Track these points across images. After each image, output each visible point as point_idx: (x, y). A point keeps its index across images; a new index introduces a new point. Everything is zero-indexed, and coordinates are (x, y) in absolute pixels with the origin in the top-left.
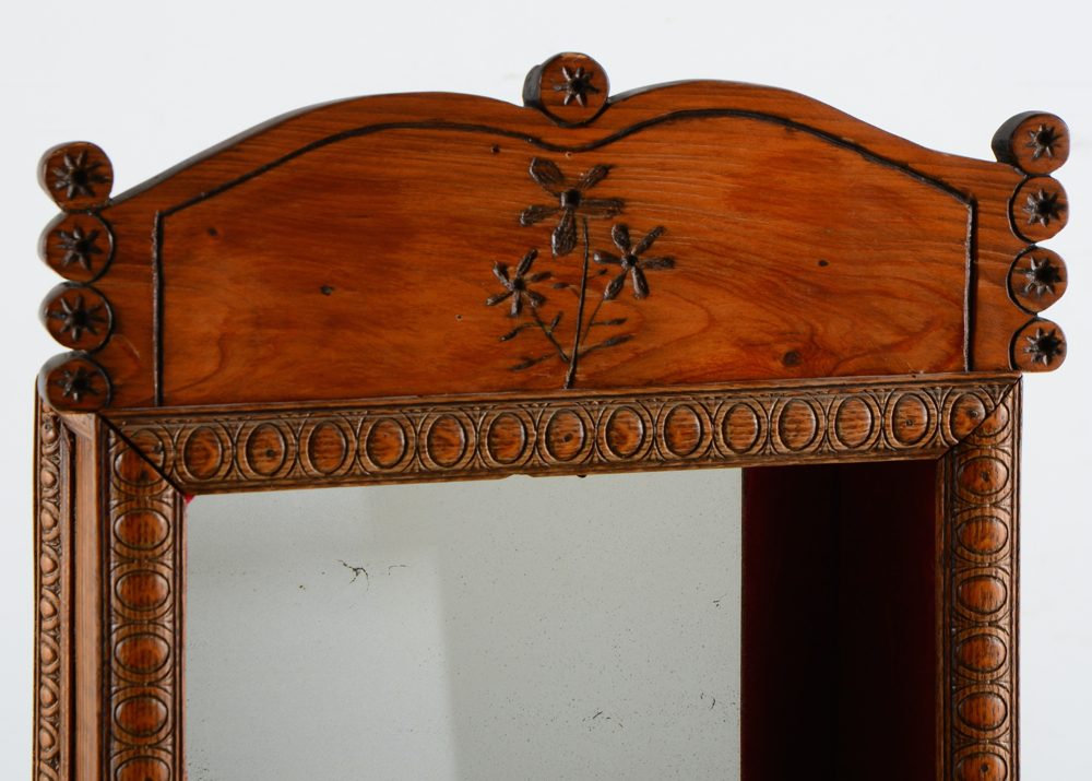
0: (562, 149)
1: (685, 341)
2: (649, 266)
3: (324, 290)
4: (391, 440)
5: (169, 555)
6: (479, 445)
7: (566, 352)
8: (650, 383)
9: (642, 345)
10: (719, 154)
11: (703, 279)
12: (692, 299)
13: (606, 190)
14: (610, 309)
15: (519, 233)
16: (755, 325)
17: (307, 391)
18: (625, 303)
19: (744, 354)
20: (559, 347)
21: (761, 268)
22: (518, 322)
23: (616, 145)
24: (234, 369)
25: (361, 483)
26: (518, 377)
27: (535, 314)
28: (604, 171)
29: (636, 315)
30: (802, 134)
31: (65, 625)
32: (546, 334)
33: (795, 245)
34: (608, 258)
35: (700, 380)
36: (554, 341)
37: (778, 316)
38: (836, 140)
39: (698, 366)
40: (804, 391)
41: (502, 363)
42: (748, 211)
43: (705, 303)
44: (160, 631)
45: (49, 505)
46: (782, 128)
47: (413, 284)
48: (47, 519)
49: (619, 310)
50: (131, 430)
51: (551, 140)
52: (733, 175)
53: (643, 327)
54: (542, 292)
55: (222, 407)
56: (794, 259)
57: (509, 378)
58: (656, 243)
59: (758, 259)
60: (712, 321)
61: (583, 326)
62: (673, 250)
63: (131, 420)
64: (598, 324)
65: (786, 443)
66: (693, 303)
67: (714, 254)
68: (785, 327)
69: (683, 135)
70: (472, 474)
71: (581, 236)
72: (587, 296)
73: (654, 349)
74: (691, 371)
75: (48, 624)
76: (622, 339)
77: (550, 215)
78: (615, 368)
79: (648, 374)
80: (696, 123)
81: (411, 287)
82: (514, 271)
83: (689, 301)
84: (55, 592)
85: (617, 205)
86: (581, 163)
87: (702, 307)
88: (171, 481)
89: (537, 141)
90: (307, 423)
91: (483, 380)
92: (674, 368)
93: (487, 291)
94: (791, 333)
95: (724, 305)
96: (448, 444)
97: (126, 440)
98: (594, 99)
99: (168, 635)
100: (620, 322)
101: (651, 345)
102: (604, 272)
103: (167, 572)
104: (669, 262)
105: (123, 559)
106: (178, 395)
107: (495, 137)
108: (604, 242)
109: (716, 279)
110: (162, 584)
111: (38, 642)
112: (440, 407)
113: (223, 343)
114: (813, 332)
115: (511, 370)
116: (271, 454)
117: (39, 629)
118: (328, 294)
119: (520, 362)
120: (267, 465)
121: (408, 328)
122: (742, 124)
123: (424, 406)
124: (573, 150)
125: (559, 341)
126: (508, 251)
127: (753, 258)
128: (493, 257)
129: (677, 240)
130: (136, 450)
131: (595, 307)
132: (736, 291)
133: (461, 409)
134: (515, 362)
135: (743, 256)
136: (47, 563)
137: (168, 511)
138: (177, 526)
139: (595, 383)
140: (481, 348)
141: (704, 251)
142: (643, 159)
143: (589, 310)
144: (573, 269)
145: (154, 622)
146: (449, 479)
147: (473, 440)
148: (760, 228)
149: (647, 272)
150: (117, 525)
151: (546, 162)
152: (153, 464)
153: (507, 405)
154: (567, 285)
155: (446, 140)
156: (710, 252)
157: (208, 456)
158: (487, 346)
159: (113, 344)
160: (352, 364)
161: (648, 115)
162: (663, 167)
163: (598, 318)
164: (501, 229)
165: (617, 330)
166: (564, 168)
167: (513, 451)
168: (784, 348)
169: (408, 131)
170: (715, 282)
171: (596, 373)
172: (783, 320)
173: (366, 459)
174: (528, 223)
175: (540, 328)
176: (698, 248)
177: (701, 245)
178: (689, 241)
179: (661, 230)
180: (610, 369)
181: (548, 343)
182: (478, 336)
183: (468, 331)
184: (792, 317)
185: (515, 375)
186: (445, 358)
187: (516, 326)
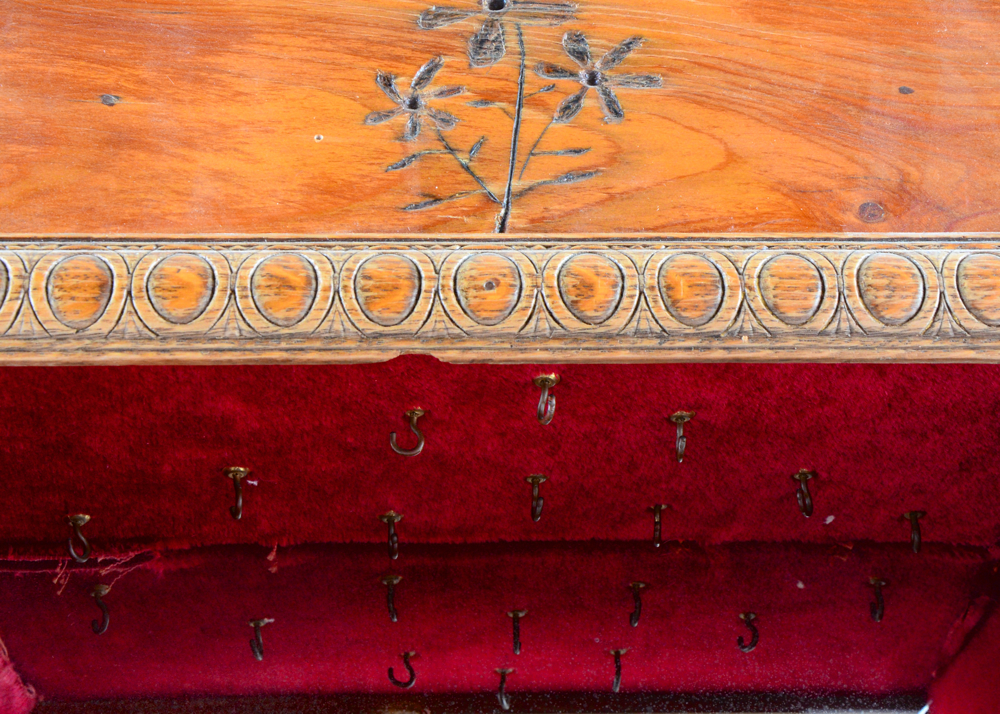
1: (688, 180)
3: (106, 99)
7: (496, 189)
11: (712, 102)
12: (696, 125)
14: (564, 135)
15: (414, 37)
16: (804, 164)
18: (585, 127)
19: (790, 202)
20: (480, 181)
21: (804, 93)
22: (414, 145)
26: (415, 219)
27: (442, 139)
29: (605, 143)
32: (462, 166)
33: (856, 66)
34: (554, 70)
36: (472, 174)
37: (841, 154)
39: (713, 215)
40: (899, 243)
41: (387, 198)
43: (718, 132)
47: (246, 94)
49: (579, 138)
53: (616, 158)
54: (454, 111)
56: (857, 84)
57: (398, 219)
58: (630, 55)
59: (798, 82)
60: (732, 158)
61: (516, 156)
62: (660, 66)
64: (544, 153)
66: (698, 131)
67: (726, 72)
68: (853, 170)
71: (512, 43)
72: (522, 117)
73: (638, 189)
74: (702, 221)
77: (461, 18)
78: (576, 212)
81: (244, 98)
82: (403, 85)
83: (692, 129)
87: (713, 136)
93: (365, 106)
94: (866, 178)
95: (749, 138)
100: (580, 151)
101: (635, 184)
102: (549, 88)
104: (651, 79)
108: (550, 52)
109: (733, 103)
114: (905, 178)
115: (404, 209)
118: (112, 105)
119: (418, 200)
121: (235, 150)
125: (479, 174)
126: (398, 58)
127: (790, 81)
128: (373, 64)
129: (666, 53)
131: (541, 131)
132: (767, 119)
133: (312, 248)
134: (409, 199)
135: (774, 77)
140: (353, 179)
141: (711, 68)
143: (528, 134)
144: (502, 83)
148: (798, 45)
149: (618, 92)
154: (492, 101)
156: (720, 70)
158: (363, 176)
160: (142, 196)
163: (543, 146)
164: (386, 32)
165: (577, 161)
170: (731, 106)
171: (544, 218)
172: (850, 159)
174: (429, 26)
175: (451, 156)
176: (700, 64)
177: (705, 61)
178: (685, 55)
179: (636, 39)
181: (464, 176)
182: (350, 163)
183: (332, 156)
184: (861, 156)
185: (409, 216)
186: (294, 191)
187: (411, 152)
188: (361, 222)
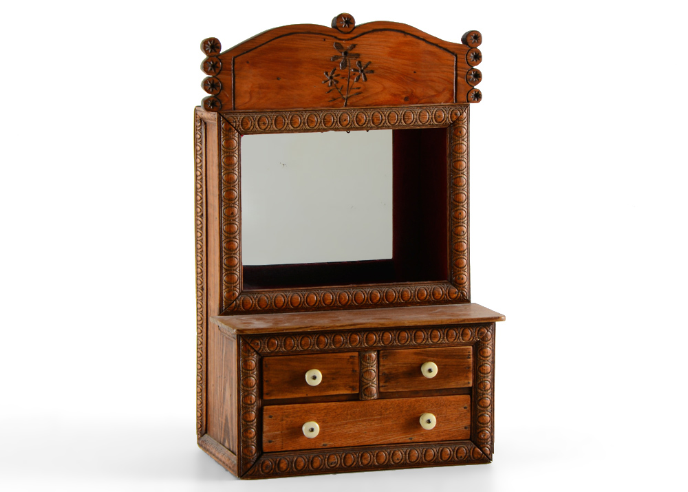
0: (343, 40)
1: (377, 94)
2: (367, 73)
3: (278, 79)
4: (297, 120)
5: (237, 151)
6: (321, 122)
7: (344, 97)
8: (367, 106)
9: (365, 95)
10: (385, 41)
11: (382, 76)
13: (355, 51)
14: (356, 85)
15: (331, 63)
16: (396, 89)
17: (273, 107)
18: (360, 83)
19: (393, 97)
20: (342, 95)
21: (398, 74)
22: (331, 88)
23: (357, 39)
24: (254, 100)
25: (288, 132)
26: (331, 103)
27: (335, 86)
28: (354, 46)
29: (363, 86)
30: (409, 36)
31: (204, 178)
32: (339, 91)
33: (407, 67)
34: (355, 70)
35: (381, 105)
37: (402, 87)
38: (418, 38)
39: (380, 101)
40: (410, 108)
41: (327, 99)
42: (394, 57)
43: (382, 83)
44: (235, 172)
45: (199, 144)
46: (403, 34)
47: (302, 77)
48: (198, 148)
49: (358, 85)
50: (227, 116)
51: (339, 37)
52: (390, 47)
53: (366, 90)
54: (338, 80)
55: (251, 111)
56: (407, 71)
57: (329, 104)
58: (369, 66)
59: (397, 71)
60: (385, 88)
61: (349, 89)
62: (373, 68)
63: (227, 114)
64: (353, 89)
65: (405, 122)
67: (385, 69)
68: (404, 90)
69: (375, 36)
70: (318, 130)
71: (348, 64)
72: (350, 81)
75: (199, 178)
76: (360, 93)
77: (339, 58)
79: (367, 103)
80: (379, 33)
82: (330, 74)
83: (378, 82)
84: (201, 169)
85: (358, 55)
86: (348, 44)
88: (237, 131)
89: (336, 37)
90: (274, 116)
91: (321, 104)
92: (374, 101)
93: (322, 79)
94: (406, 92)
95: (388, 84)
96: (312, 121)
97: (225, 119)
98: (351, 25)
99: (237, 173)
100: (359, 88)
101: (368, 95)
102: (354, 74)
103: (237, 156)
104: (372, 72)
105: (225, 152)
106: (239, 107)
107: (324, 36)
108: (354, 66)
110: (235, 160)
111: (196, 183)
112: (310, 112)
113: (251, 93)
114: (412, 92)
115: (329, 101)
116: (264, 124)
117: (196, 179)
119: (332, 99)
120: (263, 127)
121: (301, 89)
122: (392, 33)
123: (305, 111)
124: (346, 40)
125: (342, 93)
127: (395, 71)
128: (324, 70)
129: (375, 65)
130: (228, 122)
131: (352, 84)
132: (391, 80)
133: (315, 112)
134: (330, 99)
135: (393, 70)
136: (198, 161)
137: (236, 139)
138: (239, 143)
139: (352, 105)
141: (382, 68)
142: (365, 43)
143: (350, 85)
144: (346, 73)
145: (233, 169)
146: (313, 132)
147: (319, 120)
148: (397, 62)
150: (223, 143)
151: (338, 43)
152: (233, 126)
153: (328, 111)
154: (344, 78)
155: (311, 37)
157: (247, 124)
158: (322, 95)
159: (221, 93)
160: (286, 99)
161: (366, 30)
162: (370, 45)
163: (353, 87)
164: (326, 62)
165: (358, 91)
166: (343, 45)
167: (330, 124)
168: (404, 96)
169: (301, 34)
170: (385, 77)
171: (352, 102)
172: (404, 88)
173: (290, 125)
174: (333, 60)
175: (337, 90)
176: (380, 68)
178: (378, 66)
179: (370, 62)
180: (357, 101)
181: (339, 94)
182: (320, 92)
183: (317, 90)
184: (407, 87)
186: (311, 98)
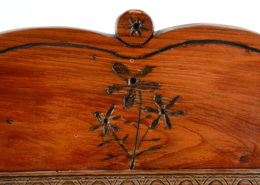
0: (129, 58)
1: (189, 149)
2: (173, 114)
3: (8, 121)
7: (130, 153)
8: (172, 168)
9: (168, 151)
10: (209, 62)
11: (200, 121)
12: (194, 130)
13: (150, 78)
14: (152, 133)
15: (106, 97)
16: (226, 143)
18: (159, 131)
19: (219, 156)
20: (126, 150)
21: (230, 117)
22: (106, 138)
23: (156, 56)
26: (106, 164)
27: (114, 135)
28: (148, 70)
29: (165, 137)
30: (254, 53)
32: (120, 145)
33: (248, 106)
34: (151, 110)
35: (197, 167)
36: (124, 148)
37: (237, 139)
39: (196, 161)
40: (249, 176)
41: (98, 157)
42: (224, 90)
43: (200, 132)
46: (244, 50)
47: (53, 120)
49: (157, 135)
51: (123, 54)
52: (216, 72)
53: (168, 142)
54: (118, 125)
56: (247, 113)
57: (101, 164)
58: (176, 103)
59: (228, 112)
60: (204, 141)
61: (139, 141)
62: (185, 108)
64: (146, 140)
66: (194, 132)
67: (206, 109)
68: (241, 145)
69: (191, 52)
71: (137, 99)
72: (140, 127)
73: (174, 153)
74: (192, 163)
76: (158, 147)
77: (121, 89)
78: (154, 160)
79: (171, 164)
80: (198, 46)
81: (52, 121)
82: (103, 116)
83: (192, 131)
85: (155, 86)
86: (139, 65)
87: (198, 134)
91: (89, 164)
92: (184, 162)
93: (90, 124)
94: (244, 148)
98: (147, 34)
100: (156, 140)
101: (173, 151)
102: (148, 117)
104: (181, 113)
107: (94, 51)
108: (149, 102)
109: (206, 121)
112: (65, 177)
114: (256, 148)
115: (103, 160)
118: (10, 123)
119: (107, 157)
121: (51, 140)
122: (223, 48)
124: (134, 58)
125: (126, 148)
126: (101, 106)
127: (226, 112)
128: (93, 108)
129: (187, 103)
131: (145, 132)
132: (216, 127)
133: (75, 179)
134: (104, 157)
135: (221, 111)
139: (144, 167)
140: (88, 150)
141: (201, 108)
142: (170, 64)
143: (141, 133)
144: (134, 115)
148: (230, 98)
149: (170, 117)
151: (120, 64)
153: (99, 177)
154: (131, 122)
155: (68, 52)
156: (204, 109)
158: (90, 149)
160: (23, 156)
161: (173, 42)
162: (181, 68)
163: (146, 138)
164: (97, 95)
165: (155, 143)
166: (130, 67)
168: (240, 155)
169: (48, 47)
170: (206, 123)
171: (145, 163)
172: (240, 141)
174: (111, 92)
175: (117, 142)
176: (197, 107)
177: (199, 105)
178: (193, 103)
180: (152, 161)
181: (121, 149)
182: (86, 144)
183: (81, 142)
184: (244, 140)
185: (104, 163)
186: (69, 154)
187: (105, 140)
188: (90, 165)
